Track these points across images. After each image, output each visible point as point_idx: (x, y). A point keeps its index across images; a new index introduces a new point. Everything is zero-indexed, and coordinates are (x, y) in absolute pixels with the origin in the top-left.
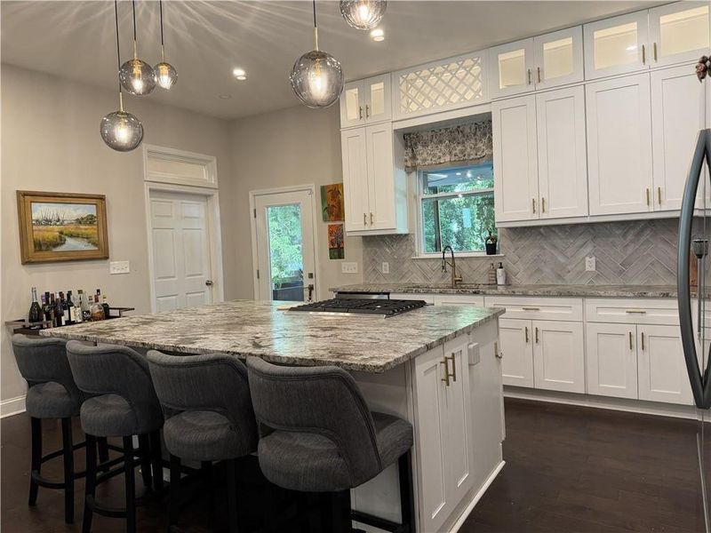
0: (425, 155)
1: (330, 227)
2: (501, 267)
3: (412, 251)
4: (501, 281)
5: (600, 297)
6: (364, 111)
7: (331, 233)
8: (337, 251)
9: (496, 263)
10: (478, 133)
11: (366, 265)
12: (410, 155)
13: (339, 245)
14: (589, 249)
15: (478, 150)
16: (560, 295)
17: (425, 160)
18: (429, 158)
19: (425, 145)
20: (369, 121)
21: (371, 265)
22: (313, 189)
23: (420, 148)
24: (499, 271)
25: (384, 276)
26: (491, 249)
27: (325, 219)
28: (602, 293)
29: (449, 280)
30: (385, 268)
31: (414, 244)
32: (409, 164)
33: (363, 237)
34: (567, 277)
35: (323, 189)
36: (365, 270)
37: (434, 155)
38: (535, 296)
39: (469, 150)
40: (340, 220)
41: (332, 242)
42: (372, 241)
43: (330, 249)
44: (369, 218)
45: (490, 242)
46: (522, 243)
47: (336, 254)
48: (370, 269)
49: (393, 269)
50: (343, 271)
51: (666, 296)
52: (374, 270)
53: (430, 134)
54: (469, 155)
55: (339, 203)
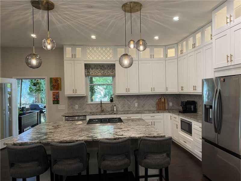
0: (92, 72)
1: (53, 92)
2: (115, 106)
3: (87, 101)
4: (115, 110)
5: (145, 113)
6: (74, 56)
7: (54, 95)
8: (56, 101)
9: (114, 105)
10: (108, 68)
12: (87, 71)
13: (57, 99)
14: (136, 101)
15: (108, 73)
16: (136, 113)
17: (92, 73)
18: (94, 73)
19: (92, 69)
20: (75, 59)
21: (71, 106)
22: (46, 78)
23: (91, 70)
24: (115, 107)
25: (76, 110)
26: (112, 101)
27: (51, 90)
28: (145, 112)
29: (100, 110)
30: (77, 107)
31: (87, 99)
32: (86, 74)
33: (68, 97)
34: (131, 108)
35: (51, 79)
36: (68, 108)
37: (95, 73)
38: (130, 114)
39: (106, 72)
40: (58, 90)
41: (54, 98)
43: (53, 101)
44: (75, 91)
45: (111, 99)
46: (121, 99)
47: (56, 102)
48: (70, 107)
49: (80, 107)
50: (59, 108)
51: (158, 112)
52: (72, 108)
53: (94, 66)
54: (106, 74)
55: (58, 84)
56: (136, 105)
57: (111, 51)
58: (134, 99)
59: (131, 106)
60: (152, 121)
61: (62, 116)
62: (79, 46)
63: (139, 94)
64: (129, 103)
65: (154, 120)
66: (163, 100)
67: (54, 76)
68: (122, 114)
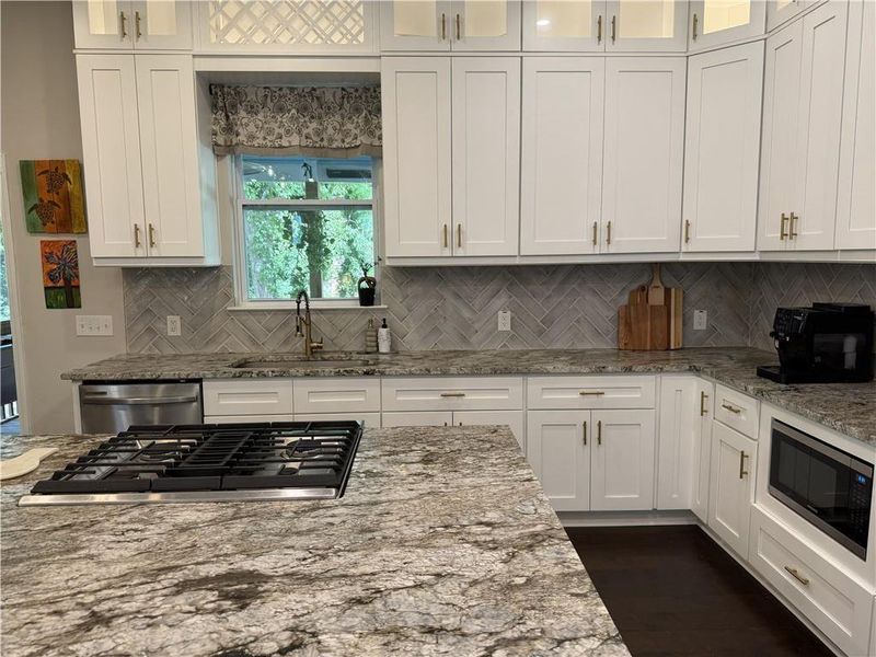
0: (252, 128)
1: (44, 244)
2: (384, 326)
3: (228, 297)
4: (384, 347)
5: (548, 373)
6: (131, 23)
7: (47, 257)
8: (63, 289)
9: (378, 318)
10: (347, 106)
11: (131, 321)
12: (223, 123)
13: (67, 281)
14: (502, 300)
15: (347, 133)
16: (495, 373)
17: (252, 137)
18: (260, 135)
19: (252, 110)
20: (141, 44)
21: (142, 320)
22: (1, 166)
23: (243, 113)
24: (383, 332)
25: (172, 341)
26: (367, 297)
27: (32, 229)
28: (550, 368)
29: (299, 345)
30: (173, 326)
31: (231, 286)
32: (221, 140)
33: (124, 269)
34: (474, 339)
35: (26, 167)
36: (129, 330)
37: (270, 132)
38: (459, 375)
39: (330, 131)
40: (69, 231)
41: (50, 276)
43: (46, 288)
44: (144, 234)
45: (364, 285)
46: (416, 288)
47: (61, 298)
48: (140, 328)
49: (190, 327)
50: (80, 332)
51: (628, 370)
52: (149, 330)
53: (261, 93)
54: (331, 140)
55: (67, 198)
56: (504, 322)
58: (491, 287)
59: (476, 326)
60: (585, 416)
61: (63, 377)
63: (517, 261)
64: (466, 314)
65: (598, 416)
66: (657, 297)
67: (41, 152)
68: (411, 375)
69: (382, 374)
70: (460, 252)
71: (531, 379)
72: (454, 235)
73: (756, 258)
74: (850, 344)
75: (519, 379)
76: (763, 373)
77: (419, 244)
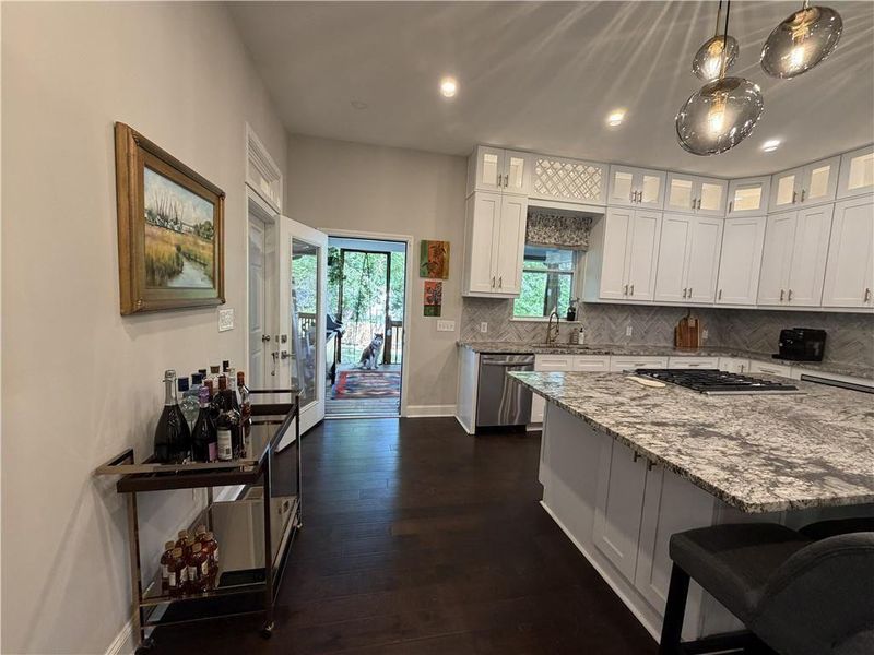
1: (427, 283)
2: (581, 331)
3: (511, 314)
4: (582, 342)
6: (503, 180)
7: (428, 290)
8: (433, 308)
9: (578, 327)
10: (574, 226)
11: (463, 326)
13: (436, 303)
14: (629, 321)
20: (506, 190)
21: (470, 323)
22: (411, 242)
24: (582, 334)
25: (481, 335)
26: (571, 317)
27: (422, 275)
30: (484, 327)
31: (512, 309)
34: (616, 339)
35: (424, 244)
36: (462, 329)
39: (565, 237)
40: (441, 278)
41: (428, 299)
42: (474, 302)
43: (425, 306)
44: (497, 282)
45: (571, 311)
46: (593, 314)
47: (432, 311)
48: (468, 327)
49: (491, 328)
50: (438, 329)
52: (472, 329)
54: (565, 241)
55: (442, 261)
56: (629, 331)
57: (597, 178)
58: (625, 315)
59: (617, 333)
62: (520, 152)
63: (650, 304)
64: (614, 327)
66: (692, 323)
67: (430, 237)
68: (625, 354)
69: (613, 354)
70: (631, 298)
71: (671, 358)
72: (628, 290)
73: (756, 308)
74: (817, 345)
75: (666, 358)
76: (775, 356)
77: (610, 292)
